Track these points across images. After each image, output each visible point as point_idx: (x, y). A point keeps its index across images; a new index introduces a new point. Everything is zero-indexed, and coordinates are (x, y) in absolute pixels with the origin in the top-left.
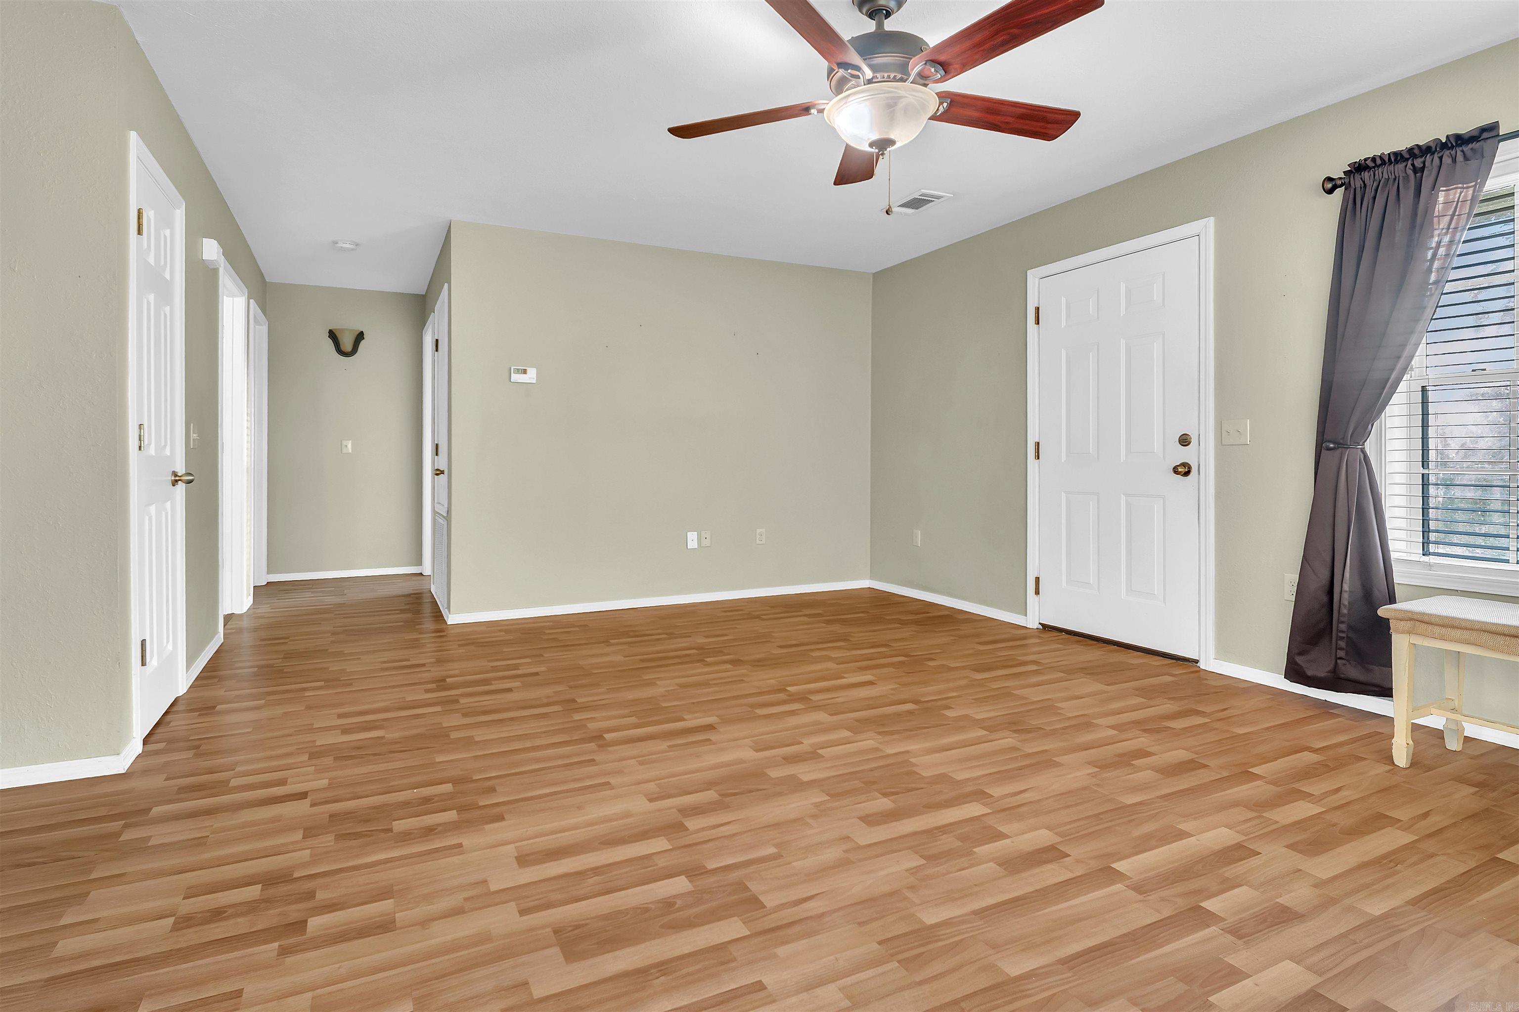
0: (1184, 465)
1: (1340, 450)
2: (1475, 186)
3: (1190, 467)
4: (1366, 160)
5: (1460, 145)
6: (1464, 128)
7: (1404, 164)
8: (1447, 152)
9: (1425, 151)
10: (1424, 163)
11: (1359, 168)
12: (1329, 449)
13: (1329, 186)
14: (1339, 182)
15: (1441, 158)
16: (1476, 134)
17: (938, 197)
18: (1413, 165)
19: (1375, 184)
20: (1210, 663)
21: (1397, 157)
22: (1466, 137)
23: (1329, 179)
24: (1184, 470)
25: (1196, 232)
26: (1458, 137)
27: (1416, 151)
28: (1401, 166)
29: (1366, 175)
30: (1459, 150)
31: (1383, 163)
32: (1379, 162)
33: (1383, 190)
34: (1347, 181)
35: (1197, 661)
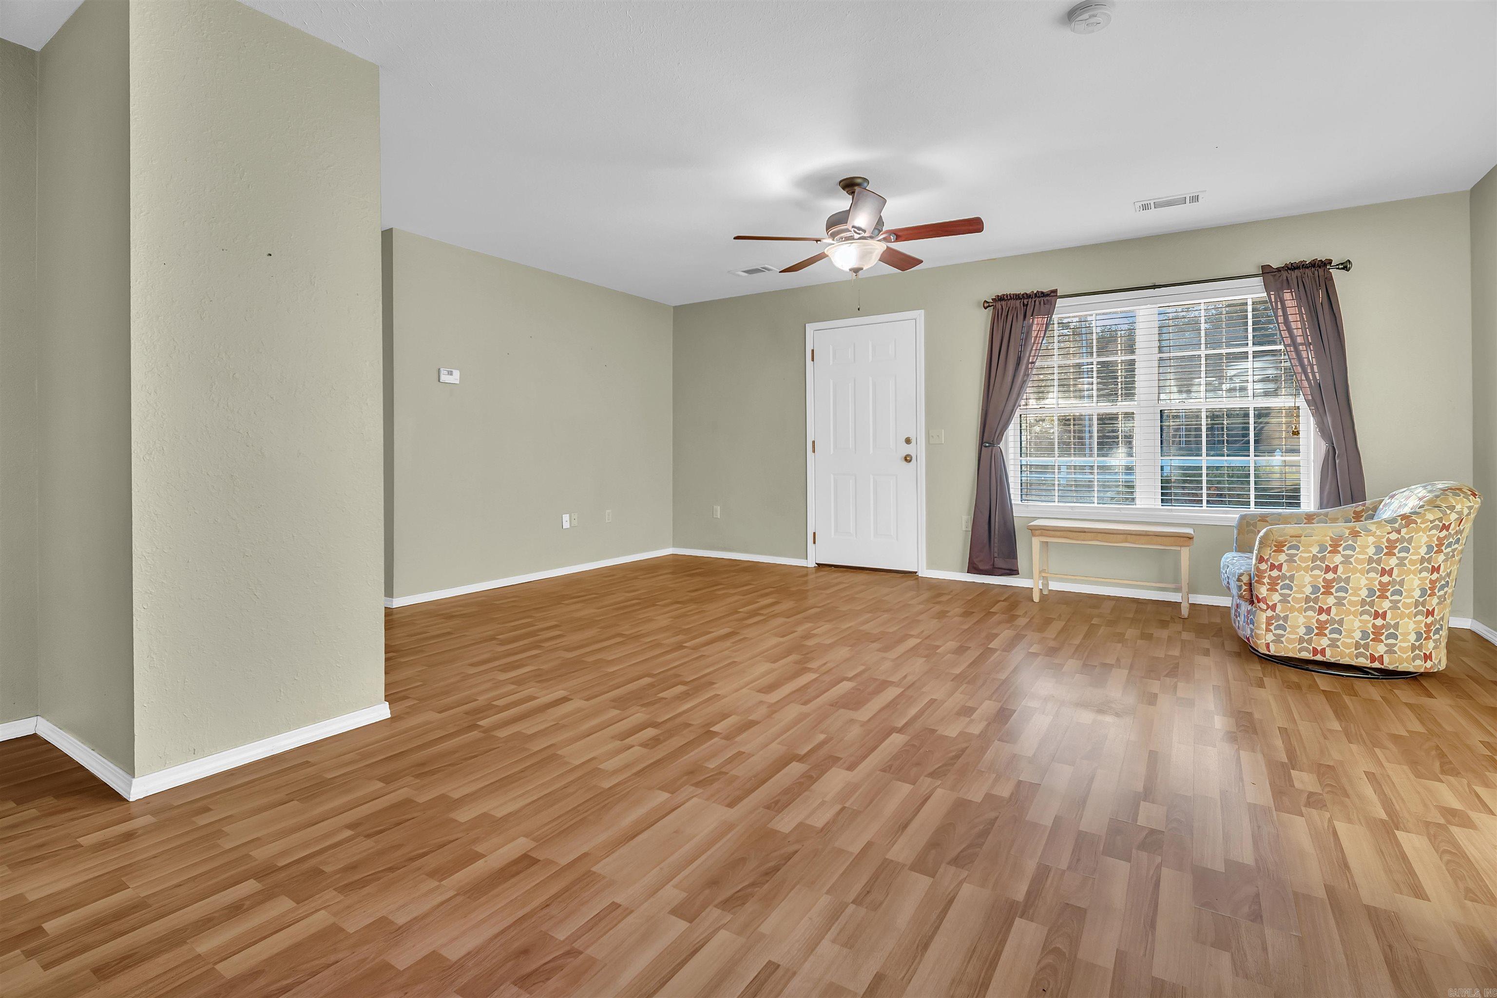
0: (908, 455)
1: (991, 447)
2: (1048, 317)
3: (911, 458)
4: (1004, 295)
5: (1042, 297)
6: (1046, 290)
7: (1020, 301)
8: (1038, 300)
9: (1028, 296)
10: (1028, 302)
11: (1000, 299)
12: (986, 447)
13: (986, 305)
14: (991, 304)
15: (1035, 301)
16: (1049, 293)
17: (769, 270)
18: (1023, 302)
19: (1007, 309)
20: (925, 573)
21: (1017, 297)
22: (1046, 294)
23: (985, 301)
24: (907, 459)
25: (914, 317)
26: (1042, 293)
27: (1025, 296)
28: (1018, 301)
29: (1004, 303)
30: (1042, 299)
31: (1011, 299)
32: (1009, 298)
33: (1011, 312)
34: (995, 304)
35: (916, 572)
